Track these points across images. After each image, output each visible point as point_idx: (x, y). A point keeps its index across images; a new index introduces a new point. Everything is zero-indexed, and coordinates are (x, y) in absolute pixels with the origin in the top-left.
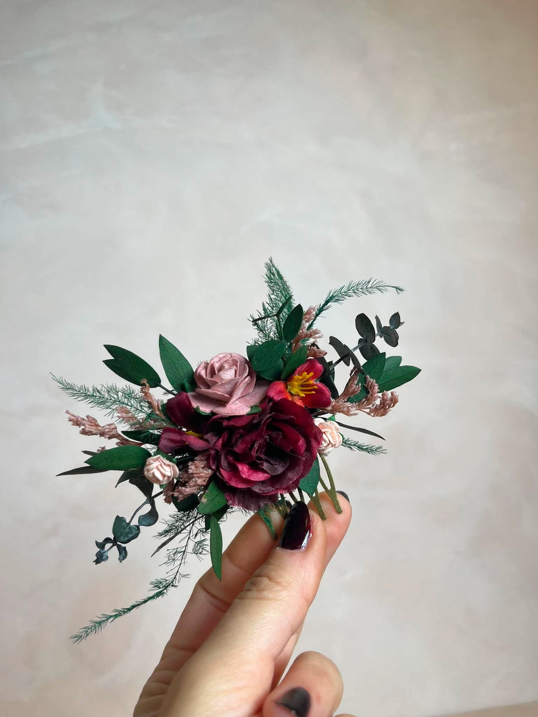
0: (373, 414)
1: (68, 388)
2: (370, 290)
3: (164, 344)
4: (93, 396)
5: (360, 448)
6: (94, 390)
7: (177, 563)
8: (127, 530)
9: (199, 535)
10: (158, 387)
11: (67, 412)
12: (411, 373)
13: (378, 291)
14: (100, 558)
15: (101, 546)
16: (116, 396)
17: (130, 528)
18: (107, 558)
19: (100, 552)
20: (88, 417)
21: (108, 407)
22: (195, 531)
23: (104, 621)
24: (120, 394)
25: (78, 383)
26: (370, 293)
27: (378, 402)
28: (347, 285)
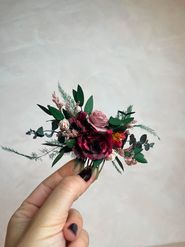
0: (126, 162)
1: (60, 87)
2: (152, 133)
3: (91, 98)
4: (64, 94)
5: (116, 167)
6: (65, 93)
7: (44, 154)
8: (42, 132)
9: (55, 152)
10: (80, 107)
11: (54, 92)
12: (144, 161)
13: (153, 135)
14: (28, 133)
15: (31, 131)
16: (69, 99)
17: (43, 133)
18: (30, 135)
19: (30, 131)
20: (58, 97)
21: (65, 100)
22: (55, 150)
23: (12, 151)
24: (71, 100)
25: (63, 89)
26: (151, 133)
27: (130, 160)
28: (147, 127)
